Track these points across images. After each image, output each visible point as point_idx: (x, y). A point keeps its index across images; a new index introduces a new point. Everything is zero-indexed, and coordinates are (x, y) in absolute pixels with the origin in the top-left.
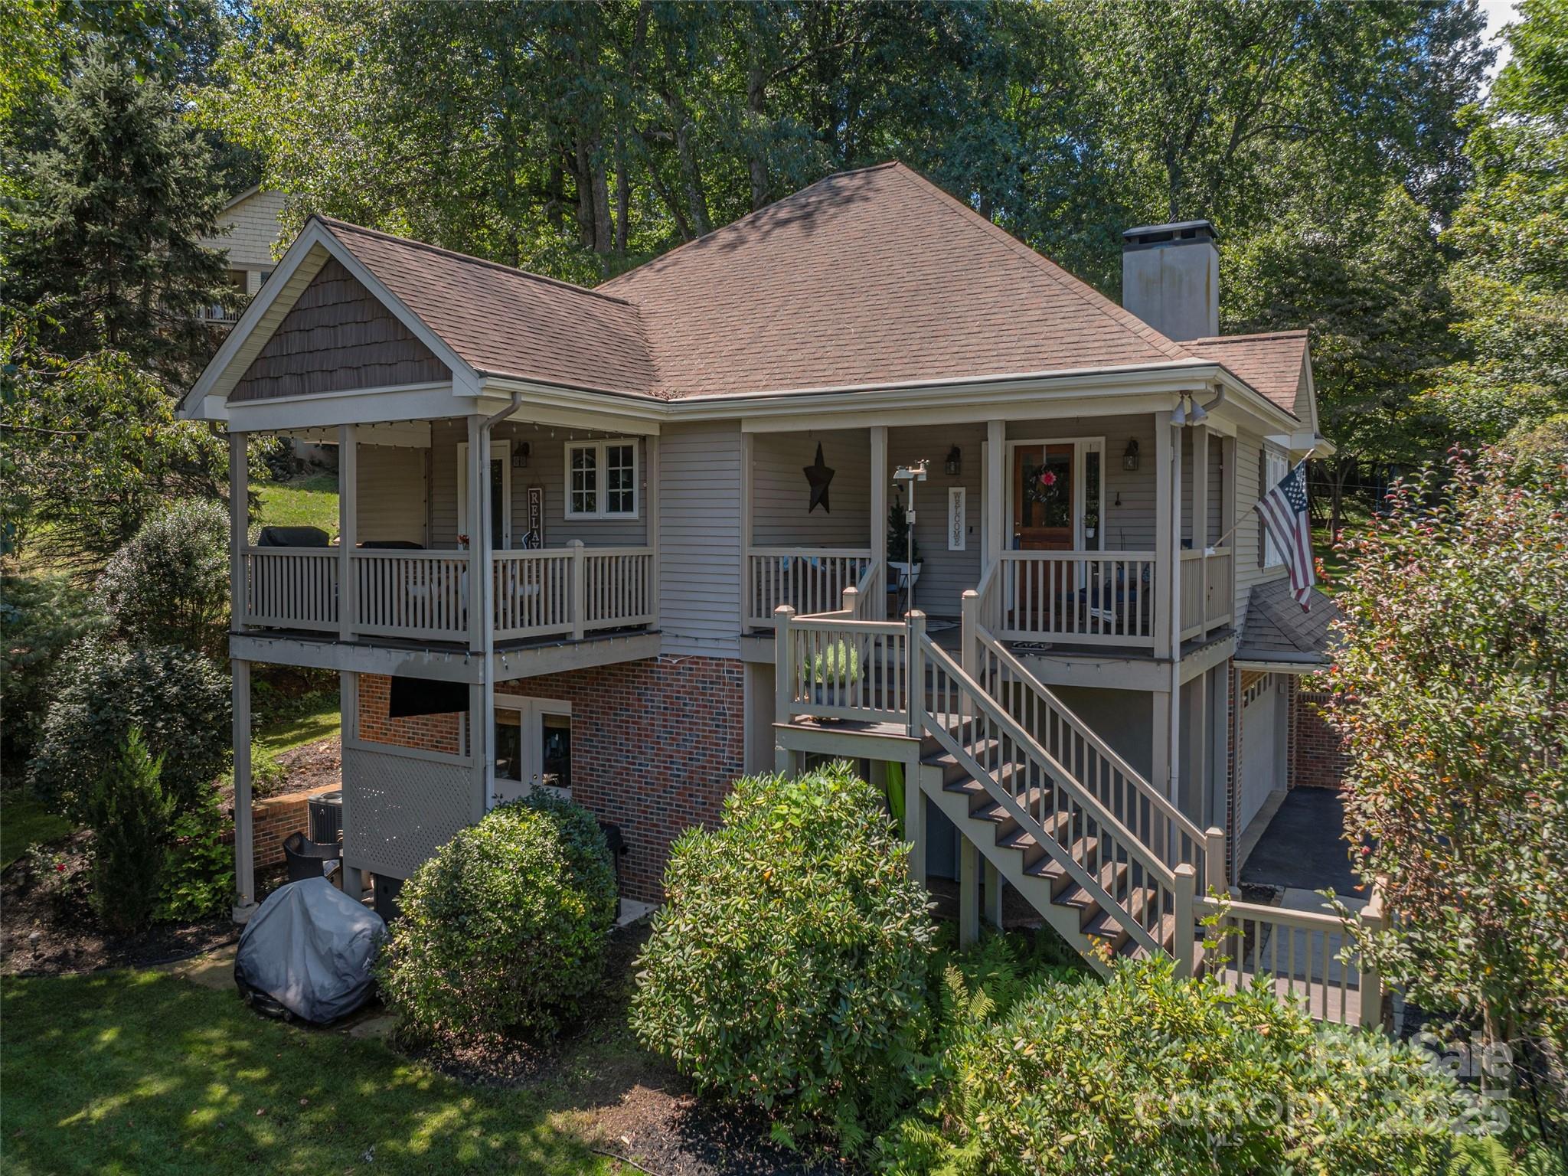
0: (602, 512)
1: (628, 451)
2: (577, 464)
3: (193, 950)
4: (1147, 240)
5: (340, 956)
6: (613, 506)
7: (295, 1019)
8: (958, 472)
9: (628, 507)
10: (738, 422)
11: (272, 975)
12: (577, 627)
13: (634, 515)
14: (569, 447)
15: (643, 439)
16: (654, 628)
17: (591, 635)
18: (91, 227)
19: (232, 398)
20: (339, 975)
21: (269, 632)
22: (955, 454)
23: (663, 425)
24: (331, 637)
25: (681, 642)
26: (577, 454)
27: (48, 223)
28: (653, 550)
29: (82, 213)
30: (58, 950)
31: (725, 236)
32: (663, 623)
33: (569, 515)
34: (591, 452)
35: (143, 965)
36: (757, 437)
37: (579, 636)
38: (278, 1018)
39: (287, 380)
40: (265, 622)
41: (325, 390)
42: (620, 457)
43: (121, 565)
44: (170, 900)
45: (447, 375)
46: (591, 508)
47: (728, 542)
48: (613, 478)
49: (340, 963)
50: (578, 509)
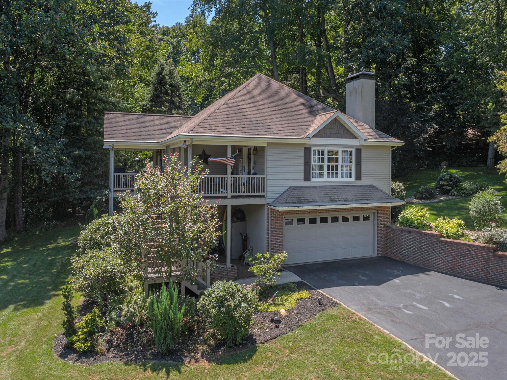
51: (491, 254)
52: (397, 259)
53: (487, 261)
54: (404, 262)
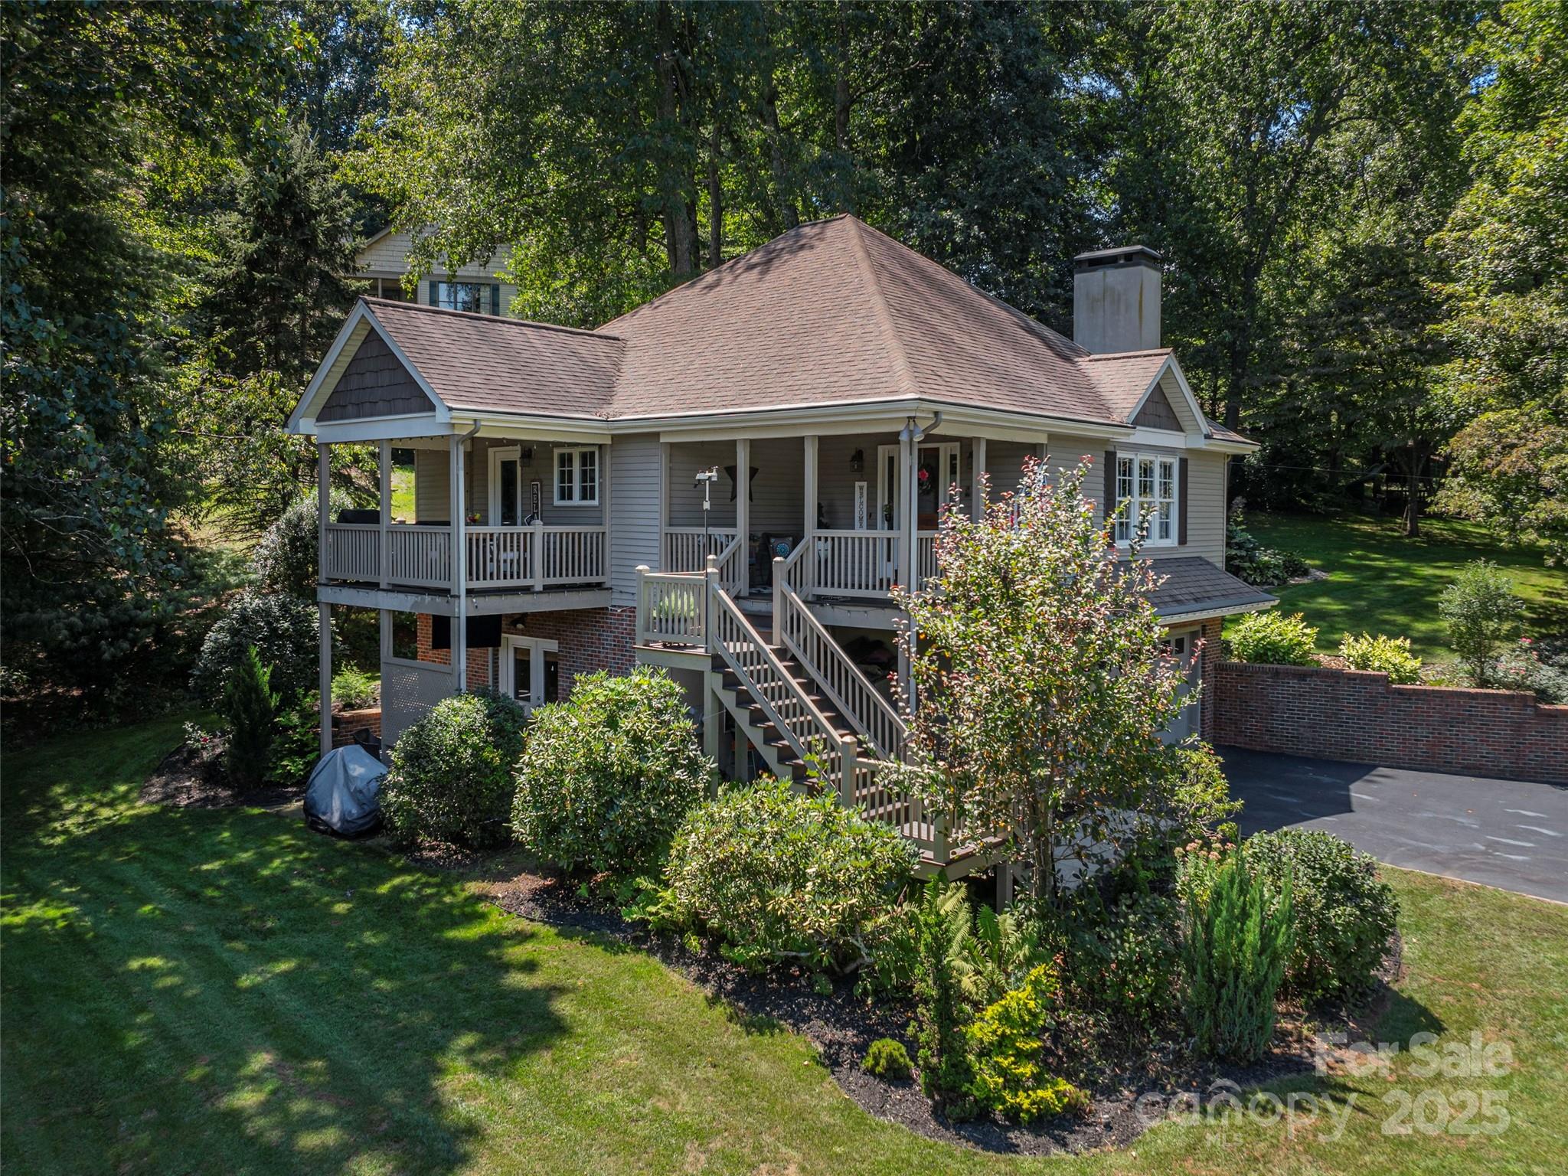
0: (576, 501)
1: (592, 454)
2: (562, 464)
3: (288, 800)
4: (1096, 263)
5: (361, 792)
6: (584, 497)
7: (335, 833)
8: (861, 469)
9: (592, 498)
10: (657, 435)
11: (323, 808)
12: (538, 582)
13: (596, 502)
14: (557, 452)
15: (600, 446)
16: (607, 585)
17: (548, 589)
18: (257, 275)
19: (318, 420)
20: (360, 804)
21: (344, 584)
22: (859, 456)
23: (613, 437)
24: (374, 586)
25: (625, 596)
26: (562, 457)
27: (227, 272)
28: (606, 528)
29: (253, 263)
30: (203, 795)
31: (710, 278)
32: (614, 582)
33: (557, 502)
34: (570, 456)
35: (252, 805)
36: (673, 446)
37: (539, 588)
38: (323, 832)
39: (350, 407)
40: (341, 576)
41: (372, 415)
42: (587, 459)
43: (271, 538)
44: (276, 768)
45: (432, 408)
46: (570, 498)
47: (652, 522)
48: (584, 473)
49: (360, 796)
50: (562, 498)
51: (1529, 711)
52: (1258, 748)
53: (1518, 727)
54: (1282, 754)
